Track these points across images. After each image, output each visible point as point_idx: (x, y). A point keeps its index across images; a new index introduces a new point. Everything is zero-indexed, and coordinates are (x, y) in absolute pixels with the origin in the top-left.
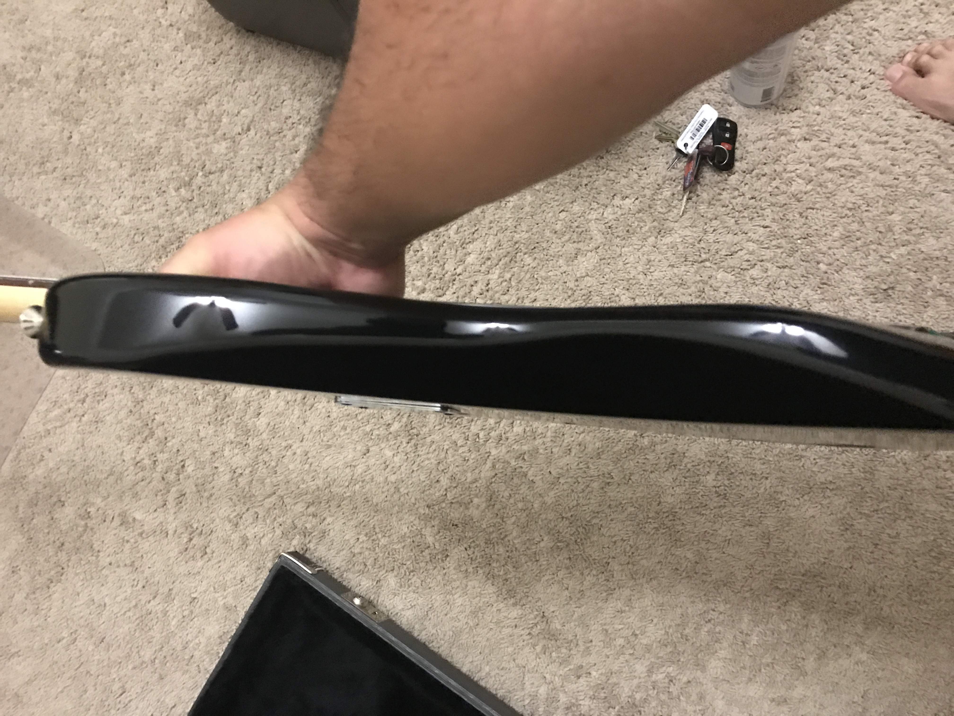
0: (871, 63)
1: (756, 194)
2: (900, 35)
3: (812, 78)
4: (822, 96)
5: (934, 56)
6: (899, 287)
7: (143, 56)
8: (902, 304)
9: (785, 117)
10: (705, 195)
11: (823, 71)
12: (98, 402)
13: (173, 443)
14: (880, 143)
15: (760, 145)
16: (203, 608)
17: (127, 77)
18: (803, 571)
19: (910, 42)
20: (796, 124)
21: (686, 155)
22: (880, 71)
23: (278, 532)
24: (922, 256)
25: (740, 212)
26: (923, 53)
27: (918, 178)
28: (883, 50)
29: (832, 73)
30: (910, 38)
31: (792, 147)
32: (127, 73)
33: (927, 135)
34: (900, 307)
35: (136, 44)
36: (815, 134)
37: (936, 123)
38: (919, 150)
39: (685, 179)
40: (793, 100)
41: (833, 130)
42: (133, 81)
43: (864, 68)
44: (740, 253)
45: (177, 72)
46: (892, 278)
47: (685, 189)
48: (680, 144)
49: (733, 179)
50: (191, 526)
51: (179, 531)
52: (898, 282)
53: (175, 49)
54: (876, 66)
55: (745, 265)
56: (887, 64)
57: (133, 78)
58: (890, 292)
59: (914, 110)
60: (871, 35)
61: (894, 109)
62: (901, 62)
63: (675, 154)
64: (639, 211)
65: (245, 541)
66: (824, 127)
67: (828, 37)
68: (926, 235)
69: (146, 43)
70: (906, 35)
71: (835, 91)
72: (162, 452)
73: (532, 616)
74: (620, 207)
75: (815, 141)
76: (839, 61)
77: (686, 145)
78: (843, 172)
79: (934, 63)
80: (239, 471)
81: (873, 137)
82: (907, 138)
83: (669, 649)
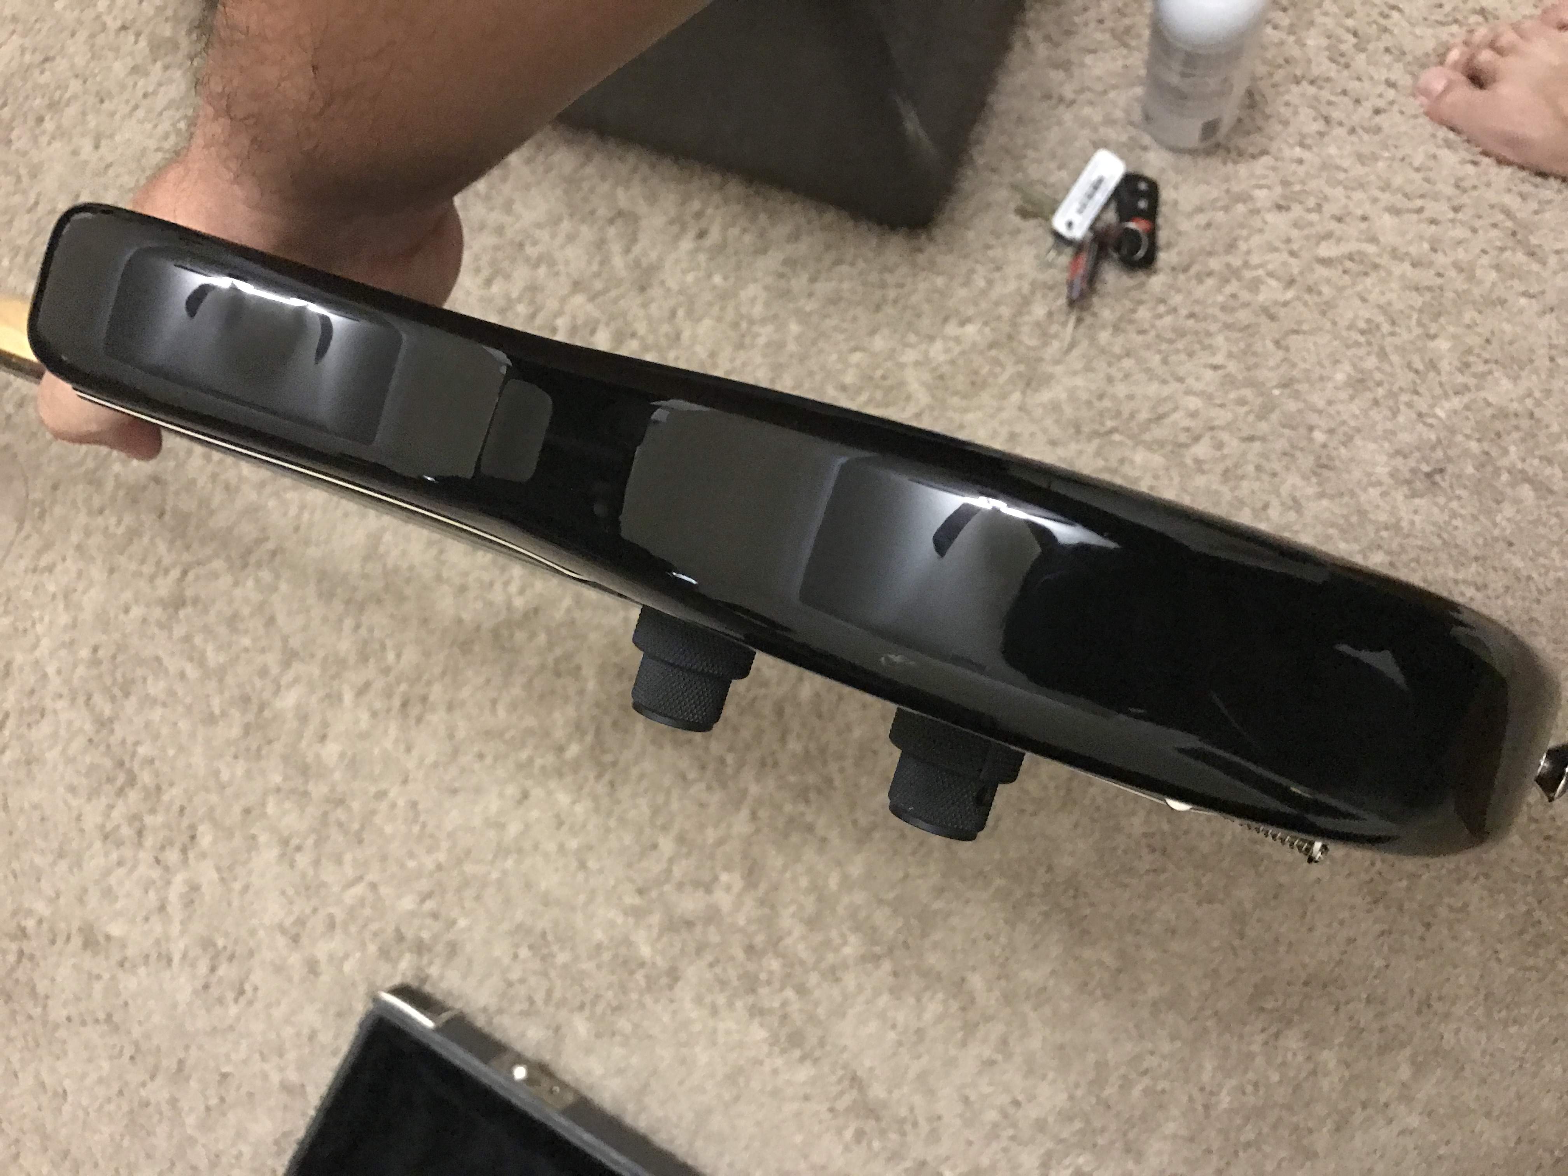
0: (1389, 68)
1: (1197, 309)
2: (1438, 15)
3: (1287, 97)
4: (1306, 130)
5: (1500, 51)
6: (1450, 469)
7: (75, 86)
8: (1459, 498)
9: (1243, 169)
10: (1106, 314)
11: (1304, 83)
12: (29, 726)
13: (174, 795)
14: (1409, 211)
15: (1202, 219)
16: (244, 1090)
17: (49, 125)
18: (1303, 976)
19: (1455, 28)
20: (1263, 182)
21: (1069, 242)
22: (1405, 81)
23: (372, 948)
24: (1489, 412)
25: (1171, 342)
26: (1479, 47)
27: (1479, 272)
28: (1408, 43)
29: (1321, 88)
30: (1456, 21)
31: (1256, 222)
32: (47, 118)
33: (1491, 196)
34: (1454, 504)
35: (61, 65)
36: (1298, 198)
37: (1507, 171)
38: (1478, 223)
39: (1071, 285)
40: (1257, 138)
41: (1328, 191)
42: (60, 133)
43: (1376, 77)
44: (1176, 416)
45: (140, 113)
46: (1439, 454)
47: (1072, 303)
48: (1059, 223)
49: (1157, 282)
50: (214, 945)
51: (191, 954)
52: (1449, 459)
53: (135, 70)
54: (1398, 73)
55: (1183, 438)
56: (1415, 68)
57: (59, 127)
58: (1438, 478)
59: (1467, 150)
60: (1386, 16)
61: (1433, 150)
62: (1442, 63)
63: (1050, 240)
64: (992, 345)
65: (312, 967)
66: (1313, 185)
67: (1312, 23)
68: (1496, 374)
69: (80, 61)
70: (1446, 15)
71: (1327, 120)
72: (153, 811)
73: (834, 1079)
74: (957, 340)
75: (1297, 210)
76: (1333, 66)
77: (1070, 225)
78: (1348, 264)
79: (1502, 64)
80: (295, 842)
81: (1399, 201)
82: (1456, 203)
83: (1078, 1125)
